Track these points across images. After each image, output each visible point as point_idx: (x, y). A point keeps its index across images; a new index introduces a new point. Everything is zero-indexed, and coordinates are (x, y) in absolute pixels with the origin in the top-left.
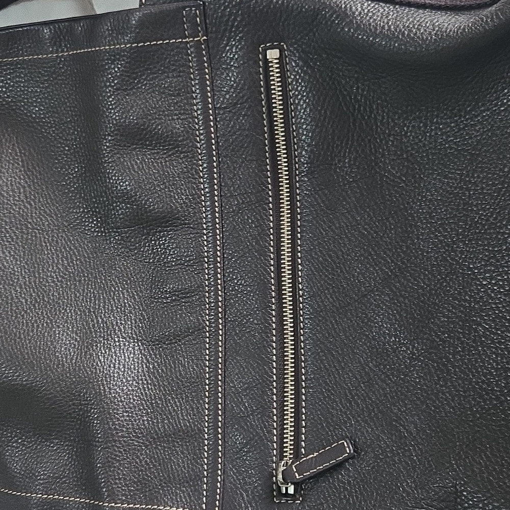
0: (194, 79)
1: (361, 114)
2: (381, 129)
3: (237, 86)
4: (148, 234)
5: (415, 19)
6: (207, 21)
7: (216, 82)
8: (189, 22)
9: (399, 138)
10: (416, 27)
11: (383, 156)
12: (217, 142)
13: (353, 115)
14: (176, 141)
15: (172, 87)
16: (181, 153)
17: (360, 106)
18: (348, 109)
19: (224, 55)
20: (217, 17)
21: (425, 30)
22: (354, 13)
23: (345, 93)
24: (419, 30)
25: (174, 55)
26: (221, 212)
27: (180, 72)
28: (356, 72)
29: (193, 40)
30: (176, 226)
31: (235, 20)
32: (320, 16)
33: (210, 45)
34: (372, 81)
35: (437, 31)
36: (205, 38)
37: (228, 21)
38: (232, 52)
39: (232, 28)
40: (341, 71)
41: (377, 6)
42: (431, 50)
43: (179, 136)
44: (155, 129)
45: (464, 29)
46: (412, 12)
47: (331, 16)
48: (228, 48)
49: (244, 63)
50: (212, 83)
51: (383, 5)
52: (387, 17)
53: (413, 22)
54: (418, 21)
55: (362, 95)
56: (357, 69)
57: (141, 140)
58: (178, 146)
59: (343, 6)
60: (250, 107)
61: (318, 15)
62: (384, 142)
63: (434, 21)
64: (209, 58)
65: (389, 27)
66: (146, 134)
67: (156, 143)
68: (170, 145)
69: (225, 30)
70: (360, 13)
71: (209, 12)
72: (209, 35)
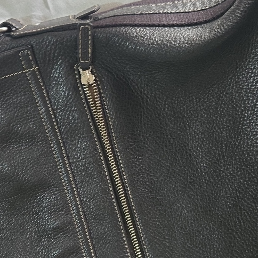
0: (36, 94)
1: (146, 95)
2: (160, 102)
3: (65, 93)
4: (28, 197)
5: (171, 34)
6: (36, 57)
7: (50, 93)
8: (25, 60)
9: (171, 105)
10: (173, 39)
11: (164, 117)
12: (60, 131)
13: (141, 97)
14: (33, 135)
15: (22, 102)
16: (38, 142)
17: (144, 90)
18: (138, 93)
19: (51, 76)
20: (42, 53)
21: (180, 41)
22: (132, 37)
23: (134, 84)
24: (176, 41)
25: (19, 82)
26: (72, 173)
27: (25, 92)
28: (139, 71)
29: (30, 70)
30: (46, 188)
31: (55, 52)
32: (110, 42)
33: (42, 71)
34: (150, 75)
35: (188, 40)
36: (37, 68)
37: (50, 54)
38: (57, 73)
39: (53, 58)
40: (129, 72)
41: (145, 30)
42: (187, 53)
43: (34, 132)
44: (17, 131)
45: (205, 38)
46: (167, 30)
47: (118, 40)
48: (53, 71)
49: (66, 78)
50: (48, 94)
51: (148, 28)
52: (153, 36)
53: (170, 36)
54: (174, 36)
55: (145, 84)
56: (139, 69)
57: (9, 139)
58: (35, 139)
59: (125, 33)
60: (76, 105)
61: (109, 41)
62: (162, 109)
63: (183, 34)
64: (42, 80)
65: (157, 42)
66: (12, 136)
67: (20, 140)
68: (29, 139)
69: (49, 60)
70: (136, 36)
71: (36, 51)
72: (39, 65)
